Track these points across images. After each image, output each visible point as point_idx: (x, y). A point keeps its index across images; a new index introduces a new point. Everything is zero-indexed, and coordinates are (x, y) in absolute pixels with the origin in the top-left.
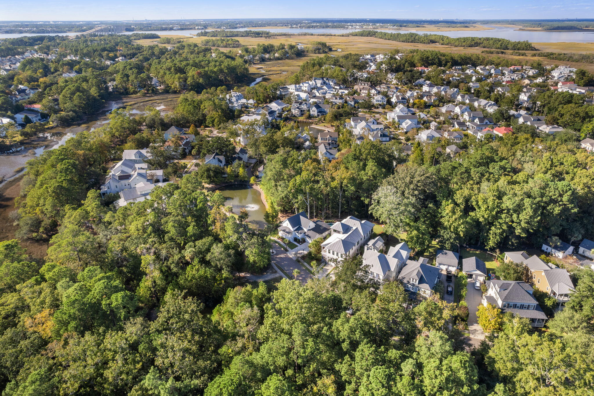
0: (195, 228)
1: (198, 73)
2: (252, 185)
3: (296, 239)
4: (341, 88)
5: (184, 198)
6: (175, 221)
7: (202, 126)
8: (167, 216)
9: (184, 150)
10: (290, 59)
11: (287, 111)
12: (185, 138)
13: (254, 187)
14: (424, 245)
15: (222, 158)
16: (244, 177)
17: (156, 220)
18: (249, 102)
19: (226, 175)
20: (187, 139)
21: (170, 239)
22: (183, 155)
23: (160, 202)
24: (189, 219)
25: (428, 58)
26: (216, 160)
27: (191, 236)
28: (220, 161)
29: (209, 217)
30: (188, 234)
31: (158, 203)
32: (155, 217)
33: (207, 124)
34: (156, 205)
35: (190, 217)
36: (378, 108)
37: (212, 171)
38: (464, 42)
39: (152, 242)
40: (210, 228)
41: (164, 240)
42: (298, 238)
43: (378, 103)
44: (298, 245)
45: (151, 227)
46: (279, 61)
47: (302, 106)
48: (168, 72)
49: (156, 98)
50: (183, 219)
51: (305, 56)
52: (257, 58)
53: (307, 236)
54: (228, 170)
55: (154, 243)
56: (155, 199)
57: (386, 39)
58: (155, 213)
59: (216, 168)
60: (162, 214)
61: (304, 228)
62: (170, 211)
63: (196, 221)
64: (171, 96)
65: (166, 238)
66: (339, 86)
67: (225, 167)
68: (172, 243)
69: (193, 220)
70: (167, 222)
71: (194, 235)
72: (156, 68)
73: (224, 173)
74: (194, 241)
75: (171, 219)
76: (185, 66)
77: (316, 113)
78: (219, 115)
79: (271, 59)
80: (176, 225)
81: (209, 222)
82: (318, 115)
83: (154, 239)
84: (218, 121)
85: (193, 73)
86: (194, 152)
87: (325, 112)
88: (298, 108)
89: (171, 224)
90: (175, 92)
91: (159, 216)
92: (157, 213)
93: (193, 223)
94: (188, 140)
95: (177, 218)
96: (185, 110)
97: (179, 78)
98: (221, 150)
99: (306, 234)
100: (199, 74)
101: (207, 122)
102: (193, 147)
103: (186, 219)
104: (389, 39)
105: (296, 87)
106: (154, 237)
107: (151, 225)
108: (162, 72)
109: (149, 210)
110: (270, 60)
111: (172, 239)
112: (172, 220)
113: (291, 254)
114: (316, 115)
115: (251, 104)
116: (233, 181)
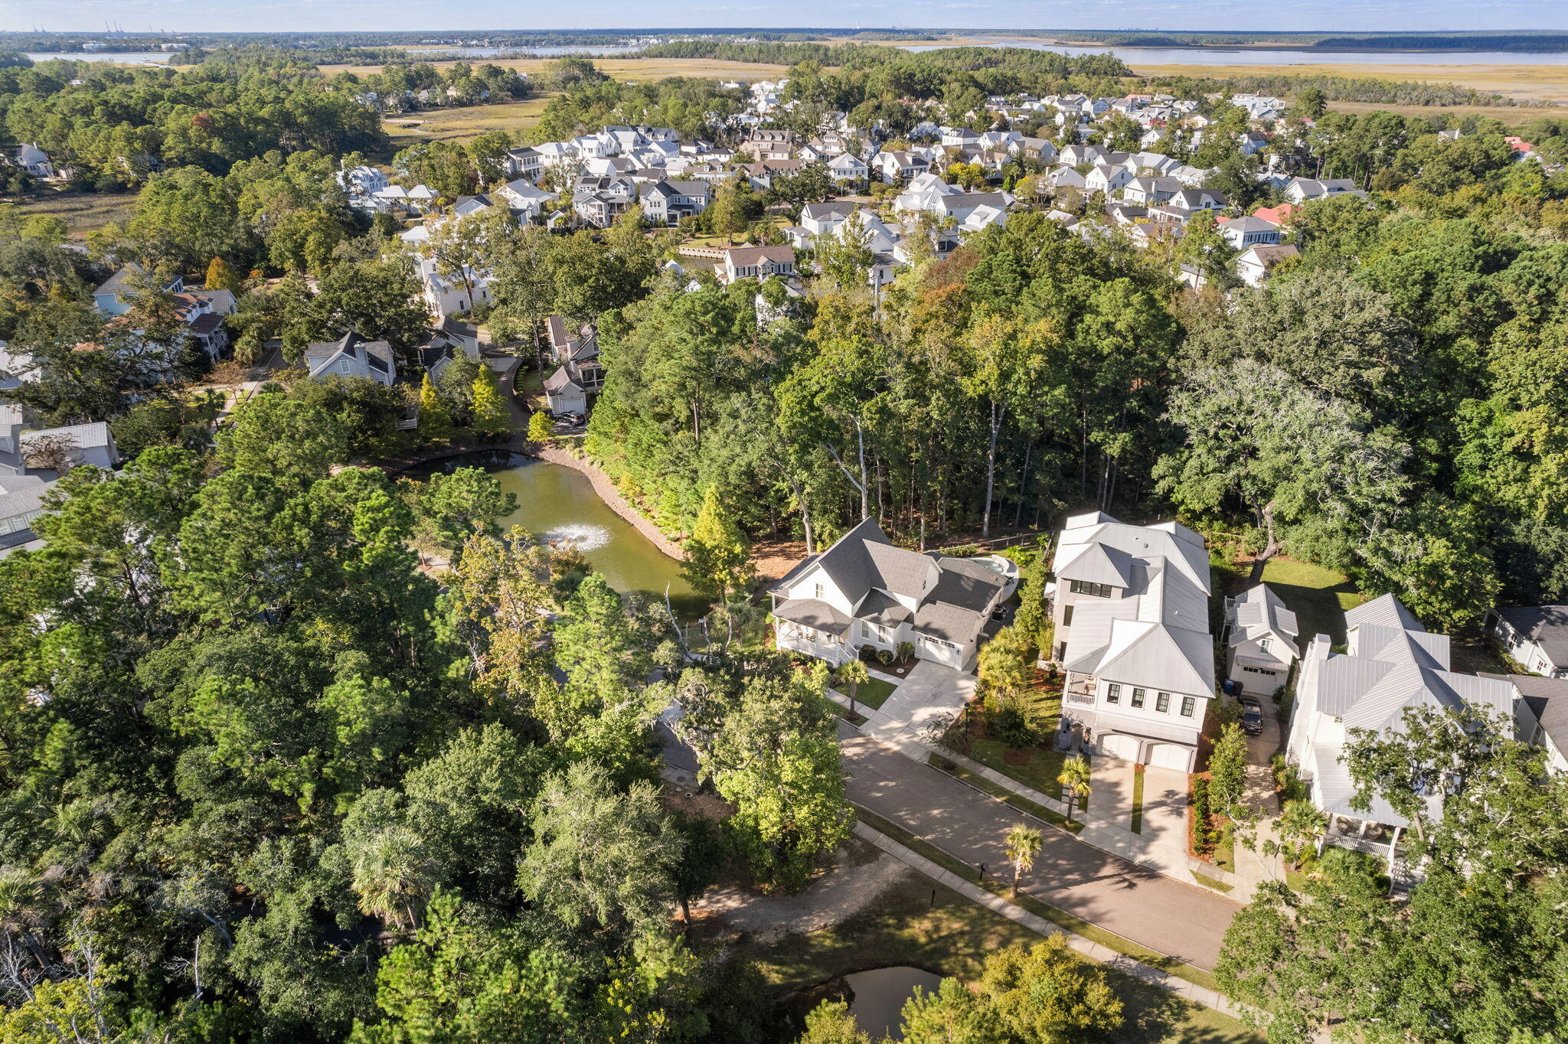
0: (375, 683)
1: (200, 119)
2: (538, 447)
3: (869, 656)
4: (700, 152)
5: (268, 517)
6: (232, 658)
7: (254, 273)
8: (171, 635)
9: (197, 345)
10: (494, 103)
11: (563, 210)
12: (193, 300)
13: (549, 454)
14: (1482, 596)
15: (382, 349)
16: (495, 422)
17: (96, 672)
18: (412, 194)
19: (413, 423)
20: (202, 304)
21: (216, 782)
22: (195, 363)
23: (110, 556)
24: (320, 631)
25: (912, 76)
26: (362, 362)
27: (363, 743)
28: (374, 361)
29: (440, 603)
30: (342, 733)
31: (99, 568)
32: (88, 652)
33: (273, 263)
34: (86, 581)
35: (321, 625)
36: (845, 194)
37: (352, 402)
38: (958, 58)
39: (85, 824)
40: (456, 669)
41: (170, 790)
42: (880, 647)
43: (843, 177)
44: (890, 679)
45: (63, 725)
46: (465, 109)
47: (612, 192)
48: (79, 121)
49: (42, 206)
50: (282, 643)
51: (536, 97)
52: (391, 101)
53: (926, 629)
54: (424, 395)
55: (97, 830)
56: (73, 545)
57: (746, 60)
58: (88, 628)
59: (369, 391)
60: (137, 626)
61: (900, 598)
62: (188, 604)
63: (363, 640)
64: (103, 202)
65: (187, 777)
66: (697, 144)
67: (405, 387)
68: (238, 805)
69: (345, 639)
70: (176, 674)
71: (380, 731)
72: (29, 111)
73: (402, 413)
74: (391, 776)
75: (205, 650)
76: (147, 102)
77: (663, 212)
78: (320, 219)
79: (436, 105)
80: (249, 685)
81: (443, 634)
82: (673, 218)
83: (96, 803)
84: (320, 244)
85: (183, 120)
86: (243, 348)
87: (691, 207)
88: (598, 197)
89: (210, 683)
90: (120, 188)
91: (112, 644)
92: (103, 627)
93: (353, 657)
94: (207, 310)
95: (242, 641)
96: (174, 214)
97: (130, 139)
98: (369, 321)
99: (919, 621)
100: (207, 125)
101: (273, 254)
102: (234, 334)
103: (298, 639)
104: (755, 61)
105: (560, 148)
106: (94, 788)
107: (63, 708)
108: (53, 121)
109: (42, 618)
110: (433, 106)
111: (224, 781)
112: (211, 660)
113: (889, 734)
114: (665, 216)
115: (423, 201)
116: (446, 441)
